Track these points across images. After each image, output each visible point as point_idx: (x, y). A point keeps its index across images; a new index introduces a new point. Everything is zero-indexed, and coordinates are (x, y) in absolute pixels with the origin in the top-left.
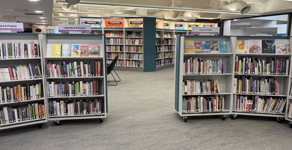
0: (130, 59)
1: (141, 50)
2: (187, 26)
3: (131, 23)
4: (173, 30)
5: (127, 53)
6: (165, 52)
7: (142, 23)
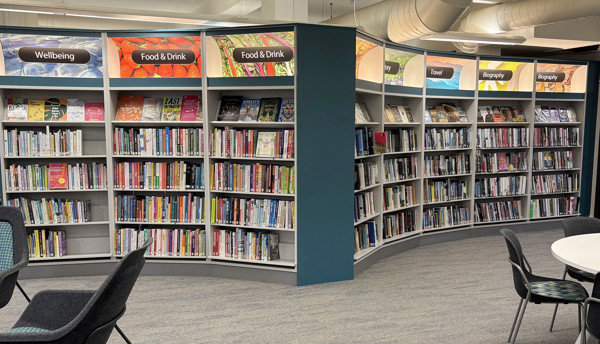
0: (234, 224)
1: (287, 184)
2: (475, 76)
3: (238, 56)
4: (419, 91)
5: (220, 196)
6: (386, 187)
7: (288, 57)
